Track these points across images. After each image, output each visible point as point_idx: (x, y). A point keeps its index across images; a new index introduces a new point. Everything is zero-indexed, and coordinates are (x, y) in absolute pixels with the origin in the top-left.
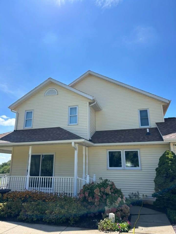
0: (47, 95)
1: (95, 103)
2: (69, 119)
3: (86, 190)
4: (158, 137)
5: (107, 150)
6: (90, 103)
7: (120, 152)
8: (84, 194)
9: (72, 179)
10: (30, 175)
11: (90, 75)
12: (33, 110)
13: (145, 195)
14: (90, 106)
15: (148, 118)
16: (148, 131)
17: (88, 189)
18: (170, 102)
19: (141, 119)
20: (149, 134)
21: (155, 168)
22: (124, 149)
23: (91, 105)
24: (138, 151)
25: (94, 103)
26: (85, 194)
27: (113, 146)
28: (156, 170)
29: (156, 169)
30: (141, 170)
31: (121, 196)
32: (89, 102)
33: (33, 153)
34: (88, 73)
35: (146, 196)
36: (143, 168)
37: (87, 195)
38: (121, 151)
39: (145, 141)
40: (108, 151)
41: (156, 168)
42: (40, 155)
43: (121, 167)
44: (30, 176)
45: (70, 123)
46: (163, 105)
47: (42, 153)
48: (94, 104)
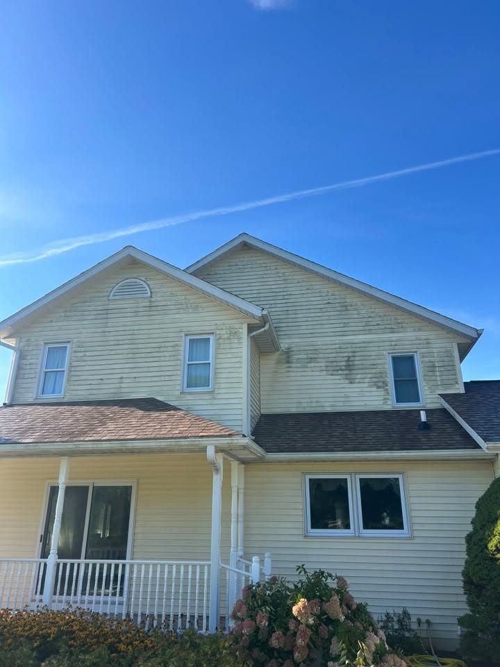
0: (117, 297)
1: (267, 327)
2: (184, 372)
3: (260, 606)
4: (458, 438)
5: (304, 473)
6: (251, 328)
7: (346, 479)
8: (253, 618)
9: (202, 567)
10: (58, 554)
11: (246, 247)
12: (69, 342)
13: (424, 619)
14: (252, 335)
15: (416, 380)
16: (423, 417)
17: (265, 603)
18: (479, 335)
19: (395, 381)
20: (425, 426)
21: (465, 534)
22: (356, 473)
23: (254, 333)
24: (400, 477)
25: (263, 327)
26: (258, 618)
27: (333, 461)
28: (469, 538)
29: (468, 535)
30: (412, 538)
31: (371, 628)
32: (248, 325)
33: (71, 481)
34: (241, 240)
35: (428, 622)
36: (416, 534)
37: (265, 623)
38: (348, 477)
39: (423, 447)
40: (308, 477)
41: (468, 533)
42: (87, 488)
43: (349, 528)
44: (59, 558)
45: (187, 387)
46: (458, 344)
47: (94, 481)
48: (263, 329)
